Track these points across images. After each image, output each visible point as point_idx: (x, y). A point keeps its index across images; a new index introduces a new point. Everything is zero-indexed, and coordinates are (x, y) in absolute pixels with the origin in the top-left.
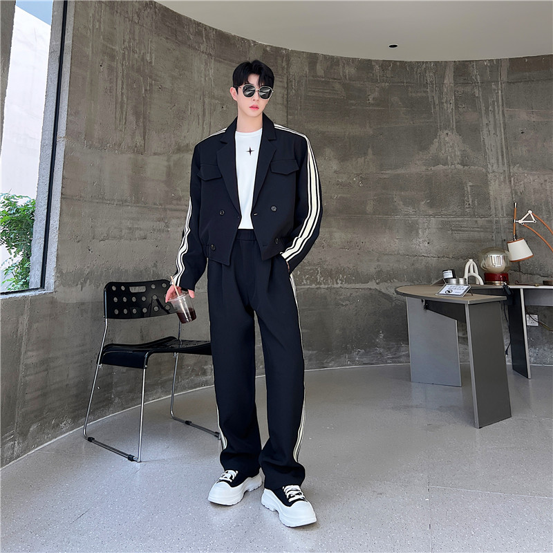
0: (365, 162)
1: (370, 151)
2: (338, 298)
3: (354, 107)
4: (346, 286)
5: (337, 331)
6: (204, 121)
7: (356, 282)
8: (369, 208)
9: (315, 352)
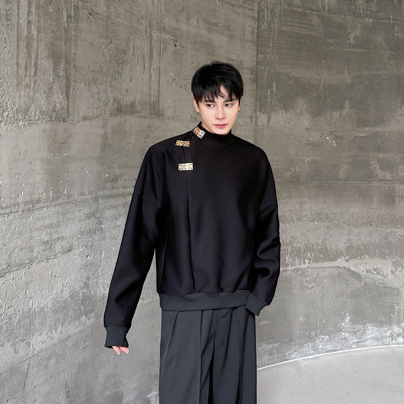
0: (340, 117)
1: (347, 104)
2: (304, 280)
3: (332, 48)
4: (313, 265)
5: (301, 319)
6: (151, 65)
7: (323, 260)
8: (342, 173)
9: (276, 345)
